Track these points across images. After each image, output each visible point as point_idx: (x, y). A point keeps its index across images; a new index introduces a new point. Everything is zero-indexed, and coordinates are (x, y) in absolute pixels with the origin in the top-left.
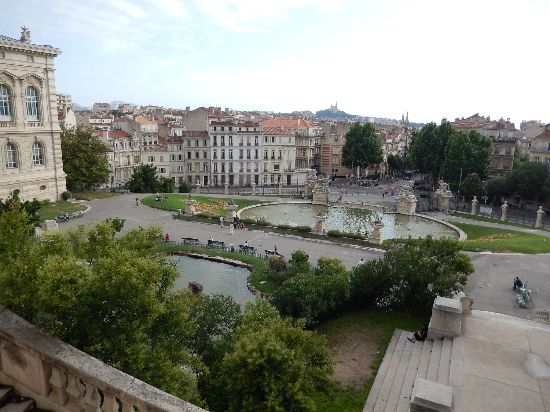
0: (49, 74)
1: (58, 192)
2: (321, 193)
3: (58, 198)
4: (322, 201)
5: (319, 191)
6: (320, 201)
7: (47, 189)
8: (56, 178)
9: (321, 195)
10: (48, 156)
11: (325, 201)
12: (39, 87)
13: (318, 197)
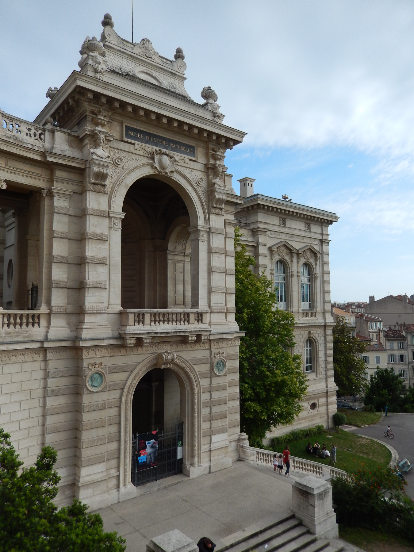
0: (324, 246)
1: (329, 413)
3: (328, 422)
7: (317, 409)
8: (327, 392)
10: (320, 360)
12: (314, 264)
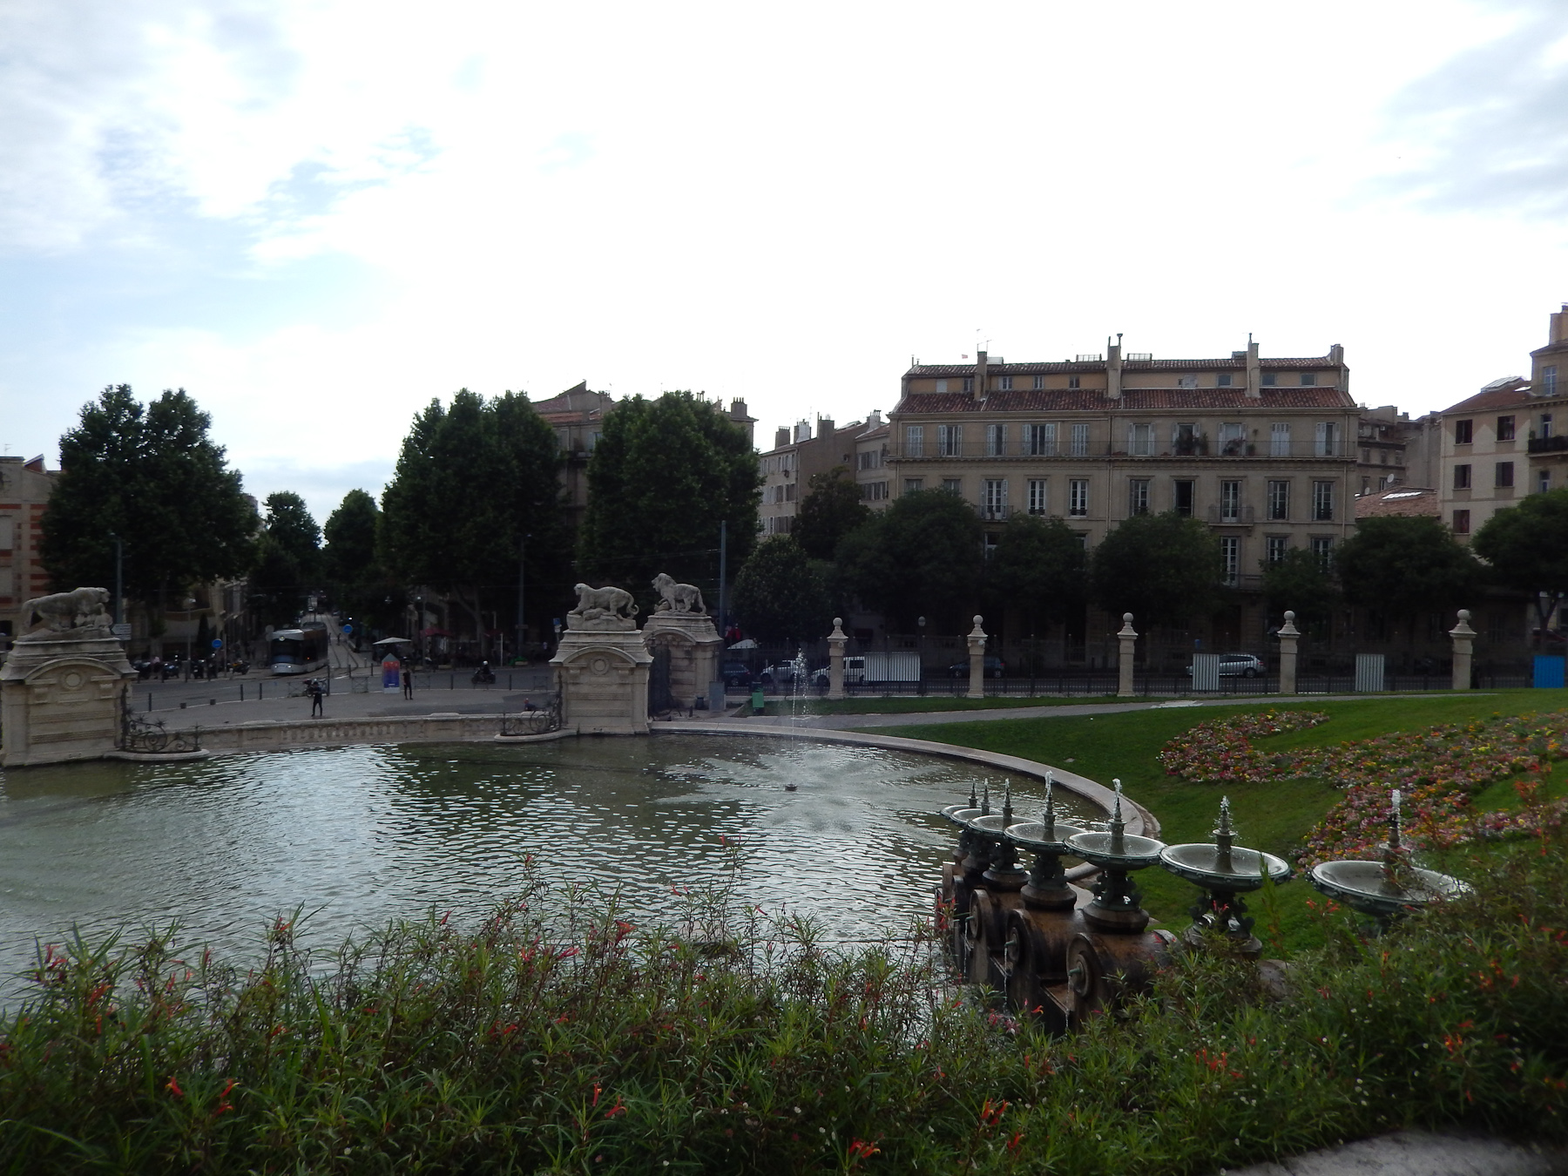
2: (73, 680)
4: (80, 738)
5: (56, 669)
6: (65, 738)
9: (67, 698)
11: (103, 735)
13: (50, 711)
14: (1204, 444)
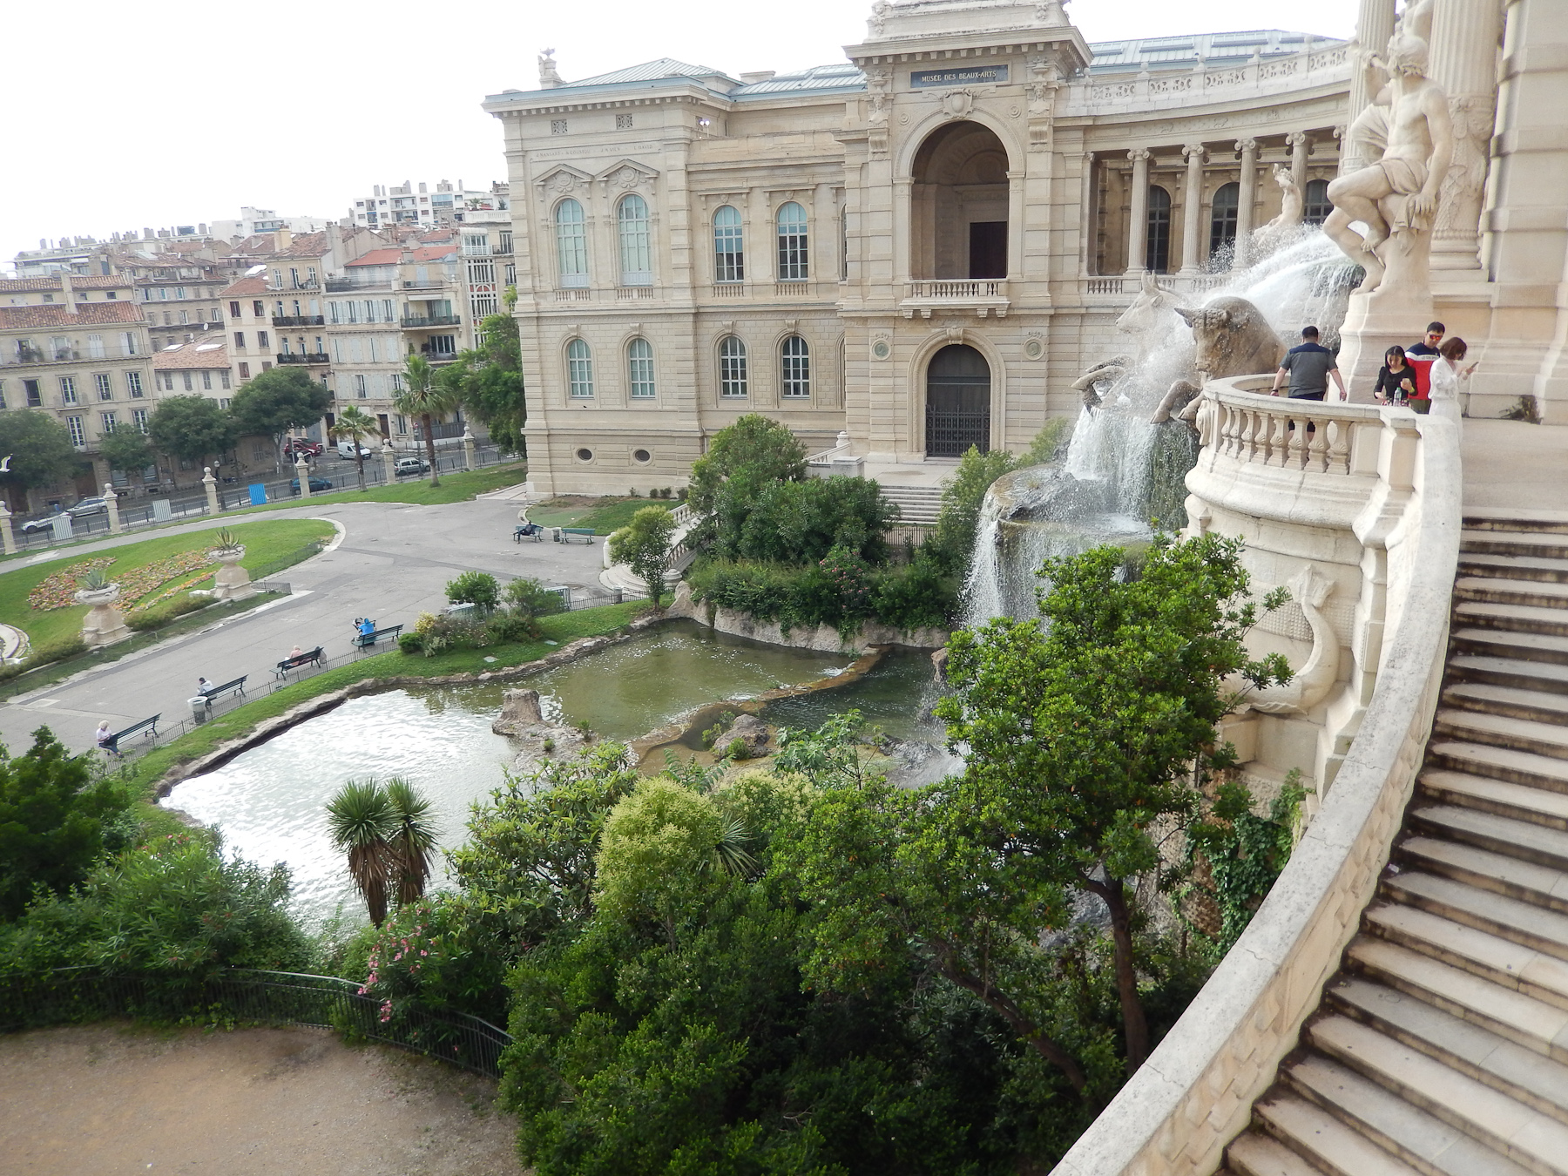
14: (40, 355)
